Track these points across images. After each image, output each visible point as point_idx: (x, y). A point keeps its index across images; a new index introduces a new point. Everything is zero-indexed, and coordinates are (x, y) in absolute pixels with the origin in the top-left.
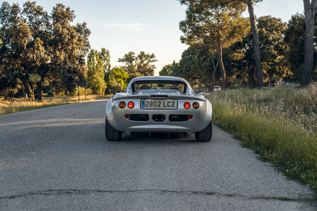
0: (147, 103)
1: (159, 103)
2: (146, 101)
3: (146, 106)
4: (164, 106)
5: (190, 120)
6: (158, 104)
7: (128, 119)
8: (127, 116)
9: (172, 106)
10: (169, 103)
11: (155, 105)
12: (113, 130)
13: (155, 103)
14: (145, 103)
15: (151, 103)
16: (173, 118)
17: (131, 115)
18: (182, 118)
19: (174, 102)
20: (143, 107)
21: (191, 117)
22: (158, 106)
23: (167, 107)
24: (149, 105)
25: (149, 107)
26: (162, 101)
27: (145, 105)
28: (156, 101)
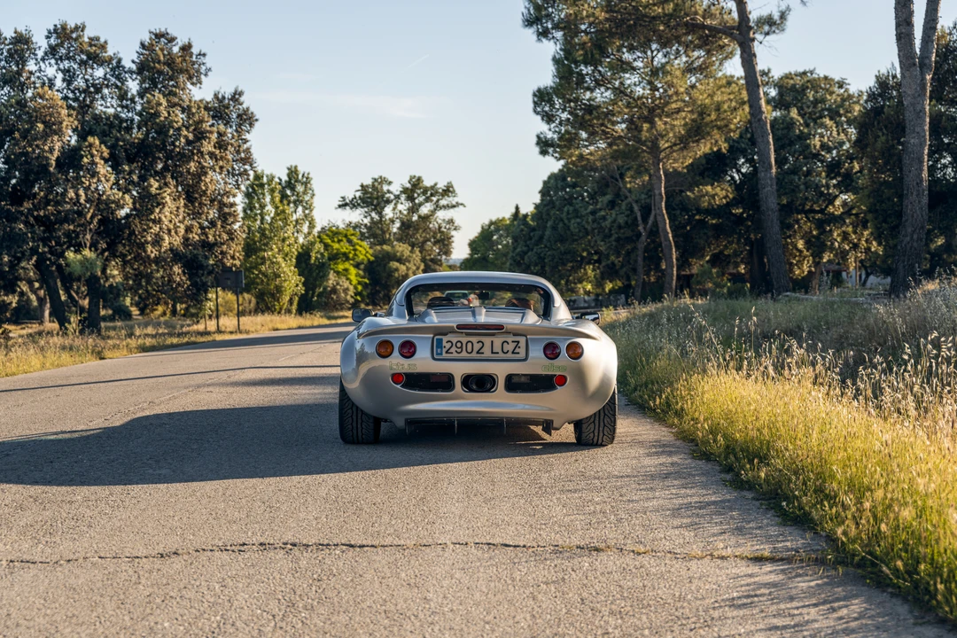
0: (450, 344)
1: (481, 344)
2: (445, 339)
3: (447, 352)
4: (492, 353)
5: (559, 389)
6: (477, 347)
7: (398, 386)
8: (396, 377)
9: (513, 353)
10: (505, 344)
11: (469, 350)
12: (360, 415)
13: (470, 345)
14: (444, 344)
15: (459, 345)
16: (516, 384)
17: (406, 374)
18: (539, 383)
19: (518, 342)
20: (437, 354)
21: (562, 380)
22: (478, 353)
23: (502, 355)
24: (453, 350)
25: (455, 355)
26: (487, 340)
27: (444, 350)
28: (474, 339)
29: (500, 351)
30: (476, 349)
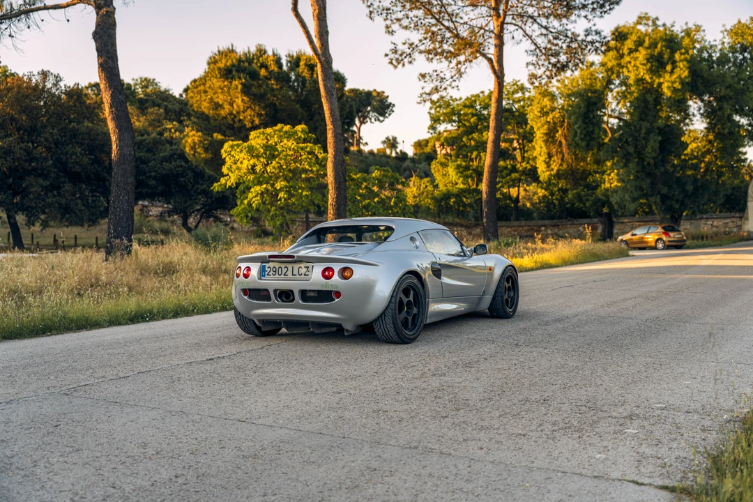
0: (269, 269)
1: (286, 269)
2: (267, 265)
3: (268, 275)
4: (293, 275)
5: (336, 300)
6: (284, 270)
7: (246, 297)
9: (305, 275)
10: (301, 269)
11: (280, 273)
13: (280, 269)
14: (267, 269)
15: (274, 269)
16: (309, 297)
18: (323, 296)
19: (308, 267)
20: (263, 276)
21: (338, 294)
22: (284, 275)
23: (298, 277)
24: (271, 272)
25: (273, 277)
26: (290, 266)
27: (266, 273)
28: (283, 265)
29: (297, 274)
30: (283, 273)
